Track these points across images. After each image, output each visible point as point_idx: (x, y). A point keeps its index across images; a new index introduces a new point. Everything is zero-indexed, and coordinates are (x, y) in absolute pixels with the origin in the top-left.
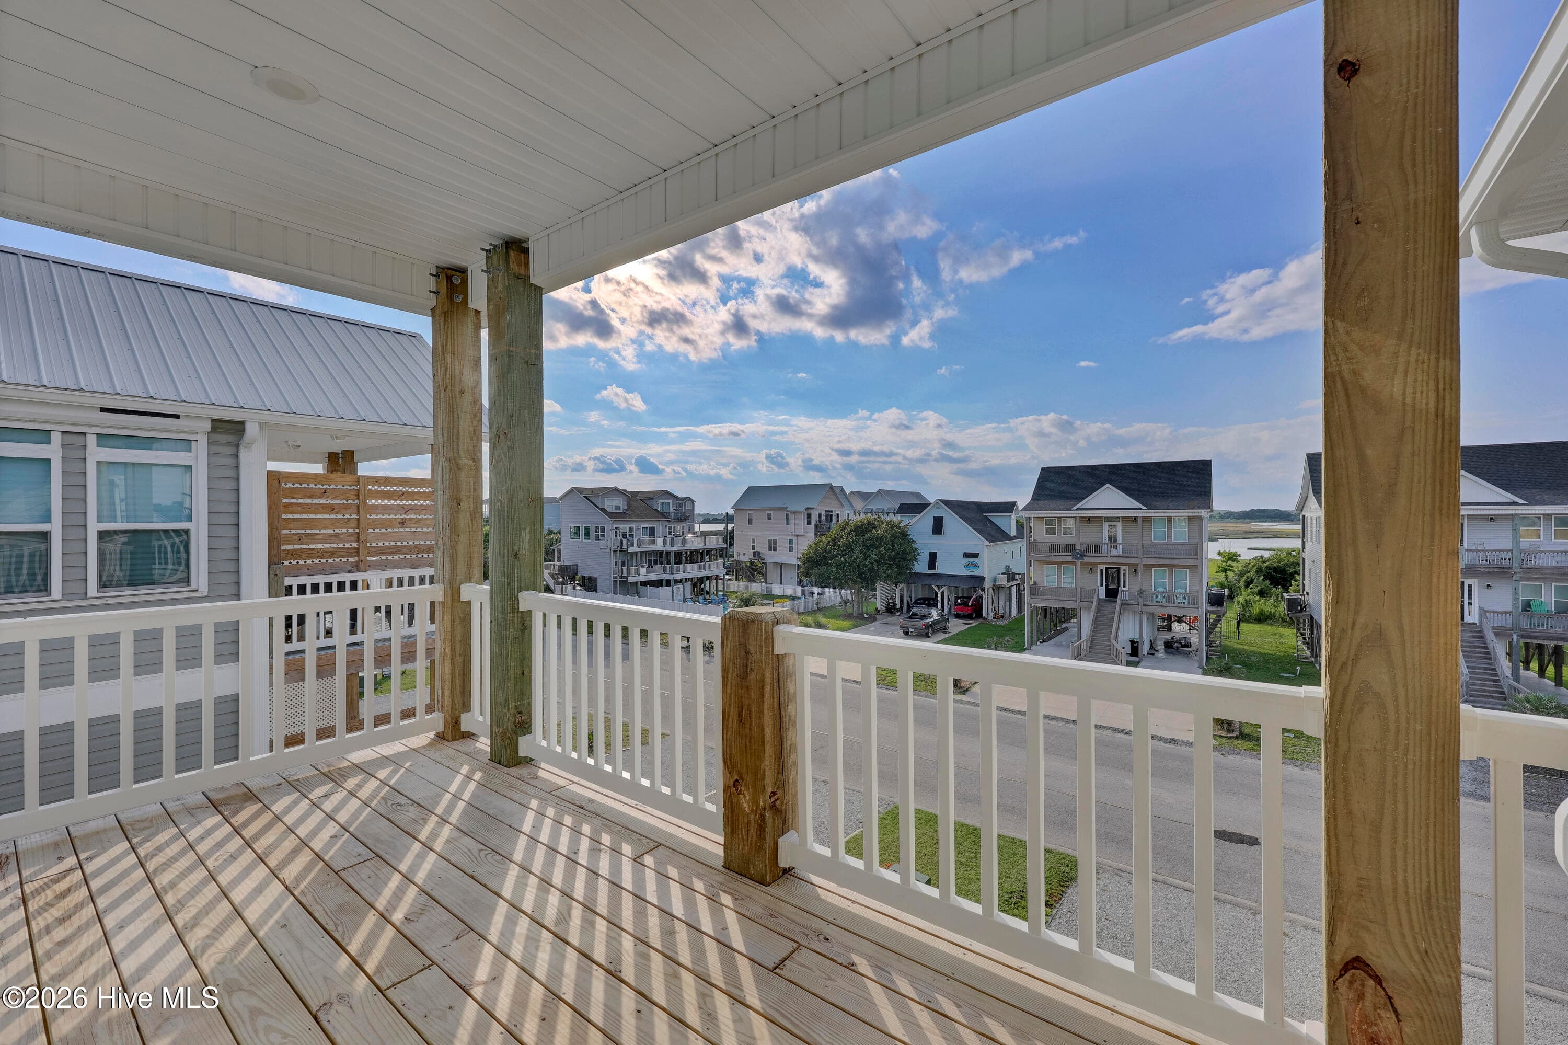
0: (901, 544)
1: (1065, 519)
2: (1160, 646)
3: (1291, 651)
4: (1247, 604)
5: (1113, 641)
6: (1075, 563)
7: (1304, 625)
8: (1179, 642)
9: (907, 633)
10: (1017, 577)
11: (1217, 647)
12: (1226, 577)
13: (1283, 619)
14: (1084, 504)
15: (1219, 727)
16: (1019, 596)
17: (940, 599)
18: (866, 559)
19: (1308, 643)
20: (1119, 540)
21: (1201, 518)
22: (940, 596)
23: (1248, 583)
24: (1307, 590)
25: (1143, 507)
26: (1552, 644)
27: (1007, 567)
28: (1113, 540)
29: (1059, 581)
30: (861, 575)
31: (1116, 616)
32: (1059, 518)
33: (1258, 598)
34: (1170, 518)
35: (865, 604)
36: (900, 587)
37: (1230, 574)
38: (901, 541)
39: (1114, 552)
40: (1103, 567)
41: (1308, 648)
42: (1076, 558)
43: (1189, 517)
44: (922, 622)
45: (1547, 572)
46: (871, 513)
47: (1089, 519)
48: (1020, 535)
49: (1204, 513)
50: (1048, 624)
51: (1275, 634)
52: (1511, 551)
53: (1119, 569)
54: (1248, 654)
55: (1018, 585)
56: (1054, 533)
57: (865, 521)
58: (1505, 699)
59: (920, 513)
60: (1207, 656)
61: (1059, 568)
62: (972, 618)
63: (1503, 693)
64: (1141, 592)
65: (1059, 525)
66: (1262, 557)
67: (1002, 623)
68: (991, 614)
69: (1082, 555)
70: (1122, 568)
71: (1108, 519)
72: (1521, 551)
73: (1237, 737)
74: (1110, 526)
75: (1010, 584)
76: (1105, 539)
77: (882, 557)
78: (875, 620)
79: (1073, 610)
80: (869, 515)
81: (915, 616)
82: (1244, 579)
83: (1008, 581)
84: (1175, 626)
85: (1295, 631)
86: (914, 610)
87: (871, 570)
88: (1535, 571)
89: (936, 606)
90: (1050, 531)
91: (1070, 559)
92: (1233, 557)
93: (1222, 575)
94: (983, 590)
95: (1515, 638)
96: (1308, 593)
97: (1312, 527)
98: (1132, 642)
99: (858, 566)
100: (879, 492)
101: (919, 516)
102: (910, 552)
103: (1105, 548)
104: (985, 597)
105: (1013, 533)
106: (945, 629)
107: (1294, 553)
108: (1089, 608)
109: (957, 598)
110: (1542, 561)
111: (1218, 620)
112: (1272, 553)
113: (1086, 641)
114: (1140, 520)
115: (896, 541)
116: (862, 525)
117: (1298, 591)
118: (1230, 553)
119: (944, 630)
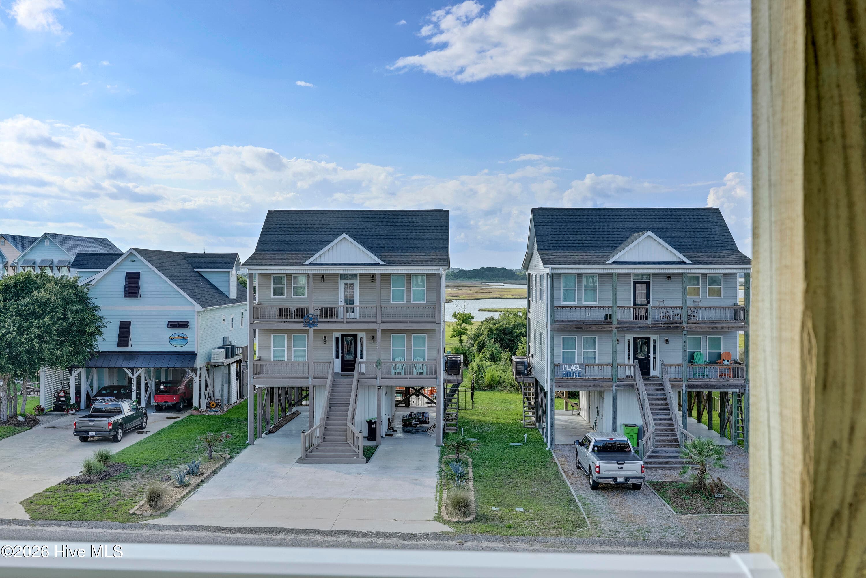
0: (77, 312)
1: (296, 276)
2: (398, 425)
3: (519, 417)
4: (480, 370)
5: (349, 424)
6: (306, 331)
7: (530, 389)
8: (417, 418)
9: (84, 439)
10: (237, 351)
11: (453, 420)
12: (461, 341)
13: (511, 384)
14: (318, 257)
15: (457, 512)
16: (240, 376)
17: (134, 386)
18: (21, 334)
19: (533, 408)
20: (356, 302)
21: (439, 275)
22: (134, 382)
23: (481, 347)
24: (532, 352)
25: (381, 263)
26: (705, 391)
27: (225, 339)
28: (349, 301)
29: (289, 354)
30: (13, 359)
31: (353, 393)
32: (289, 275)
33: (489, 363)
34: (409, 276)
35: (20, 401)
36: (75, 374)
37: (464, 338)
38: (77, 307)
39: (350, 316)
40: (339, 335)
41: (533, 413)
42: (308, 325)
43: (428, 275)
44: (107, 421)
45: (704, 325)
46: (34, 267)
47: (323, 276)
48: (241, 298)
49: (442, 270)
50: (275, 410)
51: (505, 401)
52: (681, 307)
53: (356, 336)
54: (481, 425)
55: (239, 362)
56: (282, 294)
57: (21, 278)
58: (678, 446)
59: (106, 267)
60: (444, 431)
61: (289, 338)
62: (179, 410)
63: (676, 441)
64: (379, 363)
65: (289, 284)
66: (493, 318)
67: (218, 414)
68: (205, 402)
69: (315, 322)
70: (360, 335)
71: (344, 276)
72: (689, 307)
73: (474, 521)
74: (346, 285)
75: (229, 361)
76: (341, 301)
77: (47, 331)
78: (36, 423)
79: (305, 389)
80: (30, 269)
81: (98, 413)
82: (477, 343)
83: (226, 357)
84: (413, 400)
85: (522, 396)
86: (96, 405)
87: (30, 351)
88: (697, 325)
89: (128, 396)
90: (278, 292)
91: (301, 326)
92: (467, 319)
93: (457, 339)
94: (194, 370)
95: (684, 388)
96: (533, 355)
97: (536, 287)
98: (370, 423)
99: (9, 345)
100: (46, 236)
101: (104, 272)
102: (91, 323)
103: (341, 311)
104: (196, 379)
105: (233, 294)
106: (142, 427)
107: (520, 314)
108: (323, 387)
109: (158, 384)
110: (702, 316)
111: (454, 390)
112: (502, 314)
113: (320, 427)
114: (378, 278)
115: (70, 307)
116: (16, 285)
117: (524, 354)
118: (465, 315)
119: (140, 429)
